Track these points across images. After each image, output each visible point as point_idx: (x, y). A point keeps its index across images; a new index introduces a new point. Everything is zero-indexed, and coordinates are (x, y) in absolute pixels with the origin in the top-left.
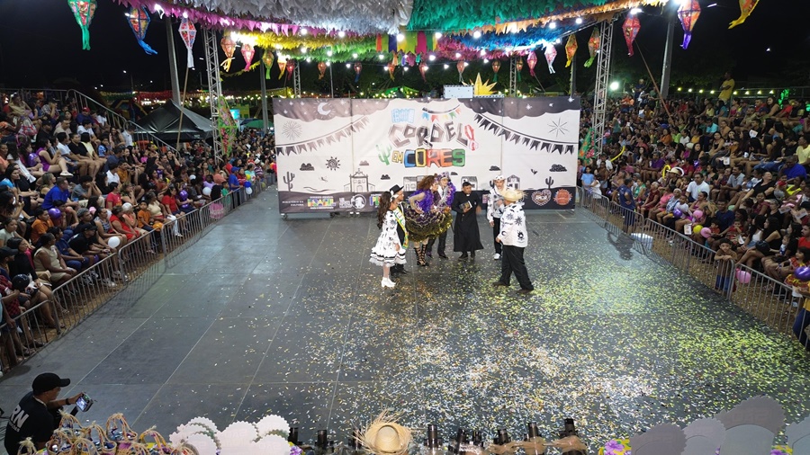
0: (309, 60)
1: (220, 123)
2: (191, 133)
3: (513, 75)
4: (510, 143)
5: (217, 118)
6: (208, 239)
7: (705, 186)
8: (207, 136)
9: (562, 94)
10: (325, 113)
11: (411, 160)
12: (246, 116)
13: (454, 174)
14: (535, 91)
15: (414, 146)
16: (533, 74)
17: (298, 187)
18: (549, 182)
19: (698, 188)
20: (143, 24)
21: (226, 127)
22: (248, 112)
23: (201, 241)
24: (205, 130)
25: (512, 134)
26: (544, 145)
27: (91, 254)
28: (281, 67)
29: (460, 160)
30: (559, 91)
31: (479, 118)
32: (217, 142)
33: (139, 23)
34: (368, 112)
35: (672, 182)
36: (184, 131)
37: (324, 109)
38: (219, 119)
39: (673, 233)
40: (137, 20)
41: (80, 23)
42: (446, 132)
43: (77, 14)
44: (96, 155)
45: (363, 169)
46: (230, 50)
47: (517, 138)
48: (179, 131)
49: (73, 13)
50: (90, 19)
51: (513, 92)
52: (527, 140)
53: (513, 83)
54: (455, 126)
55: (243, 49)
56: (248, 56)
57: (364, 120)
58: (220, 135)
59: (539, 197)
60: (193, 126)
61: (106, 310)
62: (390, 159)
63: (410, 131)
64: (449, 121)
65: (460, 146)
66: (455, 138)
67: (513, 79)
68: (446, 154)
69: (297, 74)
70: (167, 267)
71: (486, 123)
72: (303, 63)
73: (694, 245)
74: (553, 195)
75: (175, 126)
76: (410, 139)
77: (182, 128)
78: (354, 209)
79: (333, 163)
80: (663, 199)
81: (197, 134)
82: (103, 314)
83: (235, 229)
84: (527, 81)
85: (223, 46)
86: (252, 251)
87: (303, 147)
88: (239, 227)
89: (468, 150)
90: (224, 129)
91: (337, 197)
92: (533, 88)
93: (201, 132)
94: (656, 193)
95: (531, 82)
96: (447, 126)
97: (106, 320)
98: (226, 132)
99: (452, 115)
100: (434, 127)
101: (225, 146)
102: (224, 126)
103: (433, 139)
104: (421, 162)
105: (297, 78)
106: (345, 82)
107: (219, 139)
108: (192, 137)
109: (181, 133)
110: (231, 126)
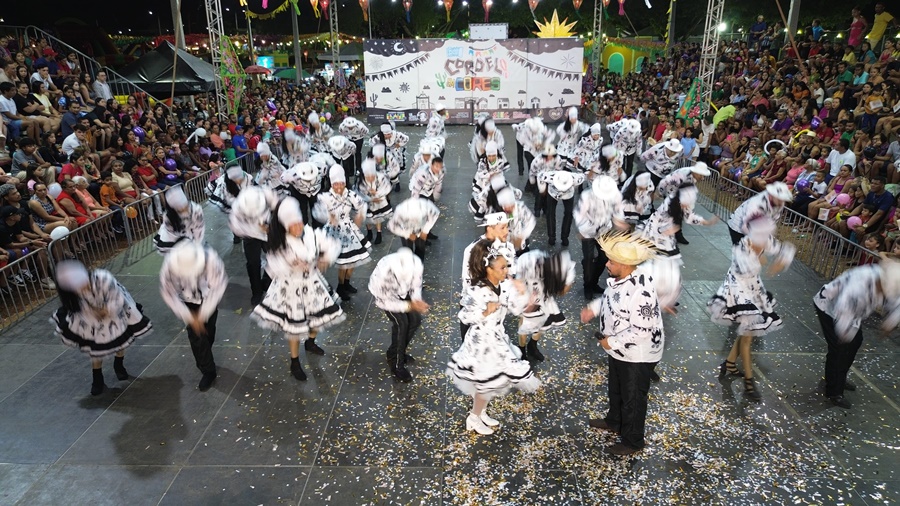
1: (223, 71)
2: (191, 84)
3: (598, 12)
4: (533, 73)
5: (219, 64)
7: (850, 157)
8: (209, 87)
9: (656, 38)
10: (400, 50)
11: (460, 85)
13: (492, 96)
14: (624, 35)
15: (463, 75)
16: (622, 12)
17: (380, 106)
18: (562, 102)
19: (841, 160)
21: (231, 76)
24: (208, 79)
25: (535, 66)
26: (558, 74)
27: (16, 247)
28: (312, 1)
29: (496, 86)
30: (653, 35)
31: (511, 54)
32: (221, 95)
34: (431, 49)
35: (806, 150)
36: (182, 80)
37: (399, 47)
38: (222, 66)
39: (803, 219)
42: (486, 64)
44: (54, 111)
45: (426, 91)
47: (538, 69)
48: (174, 80)
51: (597, 34)
52: (545, 71)
53: (597, 23)
54: (493, 60)
57: (427, 55)
58: (224, 86)
59: (554, 114)
60: (192, 74)
61: (19, 330)
62: (445, 85)
63: (460, 64)
64: (488, 56)
65: (497, 75)
66: (493, 69)
67: (598, 18)
68: (486, 81)
69: (333, 11)
71: (515, 58)
73: (847, 243)
74: (564, 112)
75: (168, 75)
76: (460, 69)
77: (177, 76)
78: (419, 121)
79: (404, 87)
80: (791, 173)
81: (197, 84)
82: (13, 337)
84: (614, 23)
87: (384, 75)
89: (502, 79)
90: (228, 79)
91: (407, 112)
92: (621, 31)
93: (202, 82)
94: (781, 166)
95: (619, 23)
96: (487, 60)
97: (15, 345)
98: (231, 82)
99: (491, 51)
100: (478, 61)
101: (232, 102)
102: (228, 74)
103: (477, 70)
104: (468, 87)
105: (334, 17)
106: (399, 24)
107: (223, 92)
108: (192, 89)
109: (176, 83)
110: (237, 75)
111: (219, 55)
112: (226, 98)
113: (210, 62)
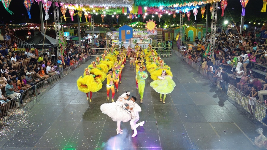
0: (97, 14)
1: (59, 42)
5: (58, 39)
6: (53, 89)
8: (55, 46)
12: (72, 34)
16: (189, 19)
20: (30, 5)
21: (62, 43)
22: (73, 32)
23: (50, 90)
24: (54, 44)
28: (85, 16)
33: (28, 5)
38: (59, 40)
40: (27, 4)
41: (5, 7)
43: (4, 4)
46: (64, 12)
48: (43, 44)
49: (2, 3)
50: (9, 5)
55: (70, 11)
56: (72, 13)
58: (59, 46)
60: (49, 42)
69: (92, 19)
70: (37, 101)
72: (95, 15)
75: (42, 42)
77: (45, 43)
81: (50, 45)
83: (64, 85)
85: (61, 10)
86: (69, 95)
88: (66, 84)
90: (61, 44)
93: (52, 45)
98: (62, 45)
101: (62, 51)
107: (59, 48)
108: (48, 47)
109: (44, 45)
110: (64, 43)
111: (58, 37)
112: (60, 50)
113: (55, 38)
